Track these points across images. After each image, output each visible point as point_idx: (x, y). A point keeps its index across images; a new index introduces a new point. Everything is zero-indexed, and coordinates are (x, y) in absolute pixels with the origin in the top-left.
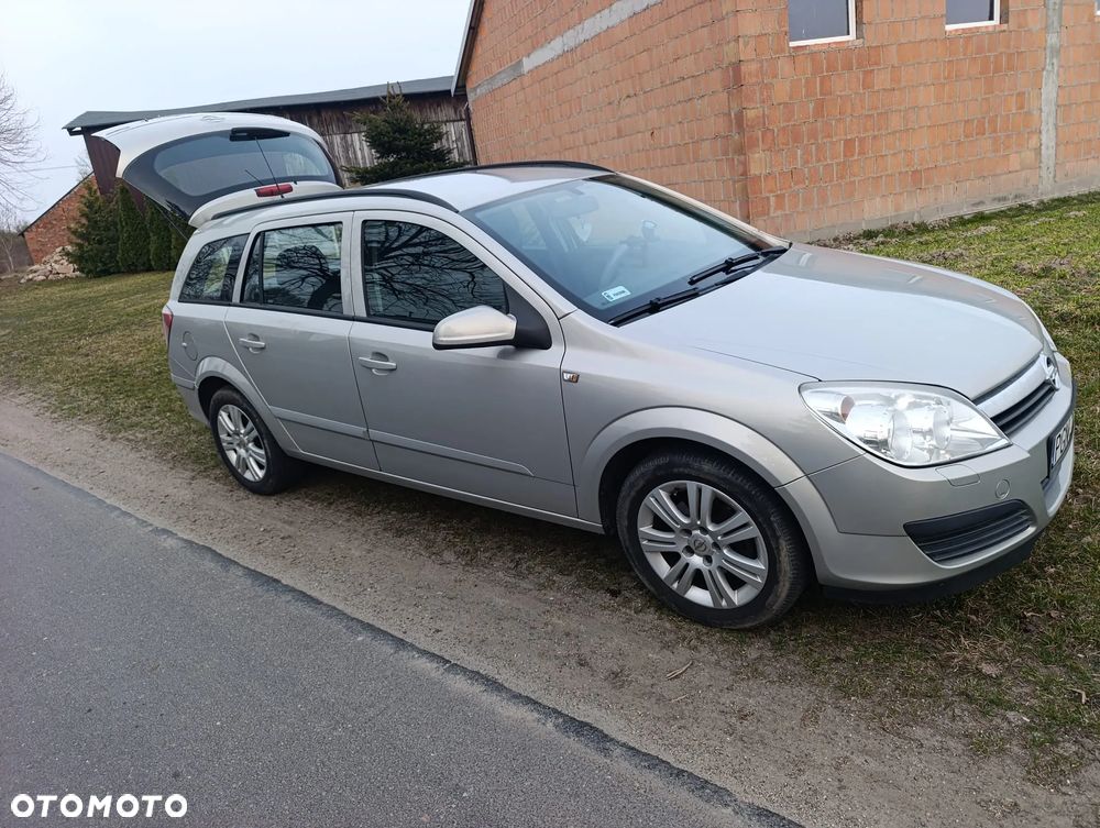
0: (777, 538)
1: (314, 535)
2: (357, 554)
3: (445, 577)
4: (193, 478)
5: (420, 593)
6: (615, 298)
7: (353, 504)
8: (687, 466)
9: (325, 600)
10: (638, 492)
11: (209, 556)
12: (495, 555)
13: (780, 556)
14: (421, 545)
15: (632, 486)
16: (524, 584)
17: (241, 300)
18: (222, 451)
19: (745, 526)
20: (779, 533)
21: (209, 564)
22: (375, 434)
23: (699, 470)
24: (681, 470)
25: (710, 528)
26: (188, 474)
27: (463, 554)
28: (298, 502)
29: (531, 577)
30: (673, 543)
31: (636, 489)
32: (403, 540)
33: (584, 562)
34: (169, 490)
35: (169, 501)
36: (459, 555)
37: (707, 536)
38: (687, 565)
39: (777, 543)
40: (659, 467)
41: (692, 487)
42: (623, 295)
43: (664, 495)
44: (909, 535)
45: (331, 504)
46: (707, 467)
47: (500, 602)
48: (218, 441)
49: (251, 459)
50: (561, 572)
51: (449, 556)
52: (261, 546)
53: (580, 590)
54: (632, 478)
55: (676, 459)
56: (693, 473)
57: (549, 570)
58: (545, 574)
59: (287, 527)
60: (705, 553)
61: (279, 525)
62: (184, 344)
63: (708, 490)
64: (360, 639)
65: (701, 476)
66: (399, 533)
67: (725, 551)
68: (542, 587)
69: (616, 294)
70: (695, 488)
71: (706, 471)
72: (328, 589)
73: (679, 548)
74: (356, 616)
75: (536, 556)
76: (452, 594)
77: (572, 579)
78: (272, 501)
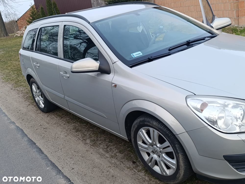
0: (178, 153)
1: (53, 128)
2: (62, 137)
3: (84, 149)
4: (29, 105)
5: (75, 154)
6: (135, 56)
7: (68, 118)
8: (149, 122)
9: (45, 152)
10: (136, 129)
11: (20, 133)
12: (102, 142)
13: (179, 160)
14: (82, 136)
15: (134, 127)
16: (107, 155)
17: (36, 50)
18: (34, 98)
19: (169, 146)
20: (179, 152)
21: (19, 136)
22: (66, 98)
23: (153, 124)
24: (147, 123)
25: (158, 145)
26: (29, 103)
27: (92, 141)
28: (53, 116)
29: (110, 153)
30: (148, 149)
31: (135, 128)
32: (77, 133)
33: (129, 149)
34: (22, 109)
35: (19, 112)
36: (91, 141)
37: (158, 148)
38: (152, 158)
39: (178, 155)
40: (141, 121)
41: (151, 129)
42: (139, 55)
43: (144, 131)
44: (225, 160)
45: (62, 118)
46: (155, 123)
47: (97, 160)
48: (33, 94)
49: (41, 101)
50: (120, 152)
51: (88, 141)
52: (37, 131)
53: (124, 160)
54: (134, 124)
55: (146, 119)
56: (151, 125)
57: (117, 151)
58: (115, 152)
59: (47, 125)
60: (158, 154)
61: (45, 123)
62: (23, 63)
63: (156, 132)
64: (48, 168)
65: (153, 126)
66: (77, 131)
67: (163, 155)
68: (112, 157)
69: (136, 55)
70: (152, 130)
71: (155, 125)
72: (48, 149)
73: (150, 151)
74: (51, 160)
75: (115, 145)
76: (83, 155)
77: (123, 155)
78: (46, 115)
